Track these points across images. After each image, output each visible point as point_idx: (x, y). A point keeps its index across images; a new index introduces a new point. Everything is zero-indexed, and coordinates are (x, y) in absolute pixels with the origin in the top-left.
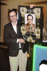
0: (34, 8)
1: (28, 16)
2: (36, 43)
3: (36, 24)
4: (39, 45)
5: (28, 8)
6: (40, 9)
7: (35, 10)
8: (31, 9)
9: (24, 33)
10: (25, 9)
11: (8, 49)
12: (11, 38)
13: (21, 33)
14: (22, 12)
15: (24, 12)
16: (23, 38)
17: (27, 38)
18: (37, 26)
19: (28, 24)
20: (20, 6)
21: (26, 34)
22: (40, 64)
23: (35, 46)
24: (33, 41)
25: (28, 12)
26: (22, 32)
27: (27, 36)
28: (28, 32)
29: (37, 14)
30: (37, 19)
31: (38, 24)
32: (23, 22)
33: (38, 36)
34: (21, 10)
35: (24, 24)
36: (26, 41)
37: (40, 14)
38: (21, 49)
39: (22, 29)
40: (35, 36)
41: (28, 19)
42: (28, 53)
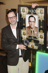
1: (30, 17)
2: (39, 50)
3: (39, 27)
4: (43, 51)
6: (43, 9)
7: (38, 11)
8: (33, 9)
9: (25, 37)
10: (26, 10)
11: (6, 57)
13: (22, 38)
14: (22, 13)
15: (25, 13)
16: (23, 44)
17: (28, 44)
20: (20, 6)
21: (27, 39)
23: (38, 53)
24: (36, 47)
26: (23, 36)
27: (28, 42)
29: (40, 15)
30: (40, 21)
31: (41, 27)
32: (24, 24)
33: (41, 41)
34: (21, 10)
36: (27, 47)
37: (43, 15)
38: (21, 56)
39: (22, 33)
40: (38, 41)
41: (29, 21)
42: (30, 61)
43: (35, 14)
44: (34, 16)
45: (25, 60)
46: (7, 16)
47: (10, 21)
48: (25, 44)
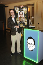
0: (23, 7)
1: (20, 12)
4: (27, 28)
5: (20, 7)
8: (21, 8)
9: (18, 22)
10: (18, 9)
12: (11, 25)
13: (17, 23)
14: (16, 10)
15: (18, 10)
18: (25, 18)
19: (20, 17)
20: (15, 7)
21: (19, 23)
22: (28, 39)
23: (25, 29)
24: (24, 27)
25: (20, 10)
26: (17, 22)
27: (20, 24)
28: (20, 22)
29: (25, 11)
30: (25, 14)
31: (26, 17)
32: (17, 16)
33: (26, 23)
34: (16, 9)
35: (18, 17)
36: (19, 27)
37: (26, 11)
39: (17, 20)
41: (20, 14)
43: (22, 10)
44: (22, 11)
45: (19, 33)
46: (10, 12)
47: (11, 14)
48: (18, 25)
